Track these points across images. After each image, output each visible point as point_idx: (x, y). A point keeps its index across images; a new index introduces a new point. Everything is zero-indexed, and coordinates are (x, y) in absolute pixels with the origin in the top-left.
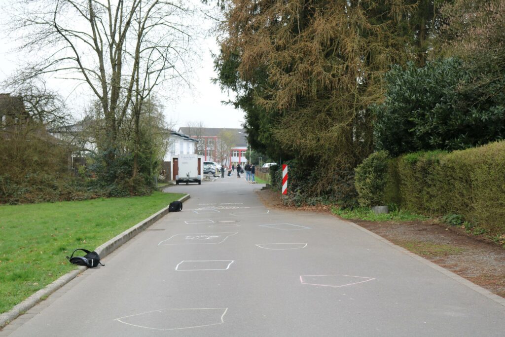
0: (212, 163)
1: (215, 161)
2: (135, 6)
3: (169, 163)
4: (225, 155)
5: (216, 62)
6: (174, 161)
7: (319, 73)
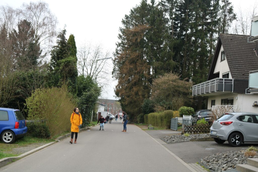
0: (111, 115)
1: (112, 114)
2: (94, 72)
3: (97, 114)
4: (116, 112)
5: (115, 90)
6: (99, 113)
7: (134, 98)
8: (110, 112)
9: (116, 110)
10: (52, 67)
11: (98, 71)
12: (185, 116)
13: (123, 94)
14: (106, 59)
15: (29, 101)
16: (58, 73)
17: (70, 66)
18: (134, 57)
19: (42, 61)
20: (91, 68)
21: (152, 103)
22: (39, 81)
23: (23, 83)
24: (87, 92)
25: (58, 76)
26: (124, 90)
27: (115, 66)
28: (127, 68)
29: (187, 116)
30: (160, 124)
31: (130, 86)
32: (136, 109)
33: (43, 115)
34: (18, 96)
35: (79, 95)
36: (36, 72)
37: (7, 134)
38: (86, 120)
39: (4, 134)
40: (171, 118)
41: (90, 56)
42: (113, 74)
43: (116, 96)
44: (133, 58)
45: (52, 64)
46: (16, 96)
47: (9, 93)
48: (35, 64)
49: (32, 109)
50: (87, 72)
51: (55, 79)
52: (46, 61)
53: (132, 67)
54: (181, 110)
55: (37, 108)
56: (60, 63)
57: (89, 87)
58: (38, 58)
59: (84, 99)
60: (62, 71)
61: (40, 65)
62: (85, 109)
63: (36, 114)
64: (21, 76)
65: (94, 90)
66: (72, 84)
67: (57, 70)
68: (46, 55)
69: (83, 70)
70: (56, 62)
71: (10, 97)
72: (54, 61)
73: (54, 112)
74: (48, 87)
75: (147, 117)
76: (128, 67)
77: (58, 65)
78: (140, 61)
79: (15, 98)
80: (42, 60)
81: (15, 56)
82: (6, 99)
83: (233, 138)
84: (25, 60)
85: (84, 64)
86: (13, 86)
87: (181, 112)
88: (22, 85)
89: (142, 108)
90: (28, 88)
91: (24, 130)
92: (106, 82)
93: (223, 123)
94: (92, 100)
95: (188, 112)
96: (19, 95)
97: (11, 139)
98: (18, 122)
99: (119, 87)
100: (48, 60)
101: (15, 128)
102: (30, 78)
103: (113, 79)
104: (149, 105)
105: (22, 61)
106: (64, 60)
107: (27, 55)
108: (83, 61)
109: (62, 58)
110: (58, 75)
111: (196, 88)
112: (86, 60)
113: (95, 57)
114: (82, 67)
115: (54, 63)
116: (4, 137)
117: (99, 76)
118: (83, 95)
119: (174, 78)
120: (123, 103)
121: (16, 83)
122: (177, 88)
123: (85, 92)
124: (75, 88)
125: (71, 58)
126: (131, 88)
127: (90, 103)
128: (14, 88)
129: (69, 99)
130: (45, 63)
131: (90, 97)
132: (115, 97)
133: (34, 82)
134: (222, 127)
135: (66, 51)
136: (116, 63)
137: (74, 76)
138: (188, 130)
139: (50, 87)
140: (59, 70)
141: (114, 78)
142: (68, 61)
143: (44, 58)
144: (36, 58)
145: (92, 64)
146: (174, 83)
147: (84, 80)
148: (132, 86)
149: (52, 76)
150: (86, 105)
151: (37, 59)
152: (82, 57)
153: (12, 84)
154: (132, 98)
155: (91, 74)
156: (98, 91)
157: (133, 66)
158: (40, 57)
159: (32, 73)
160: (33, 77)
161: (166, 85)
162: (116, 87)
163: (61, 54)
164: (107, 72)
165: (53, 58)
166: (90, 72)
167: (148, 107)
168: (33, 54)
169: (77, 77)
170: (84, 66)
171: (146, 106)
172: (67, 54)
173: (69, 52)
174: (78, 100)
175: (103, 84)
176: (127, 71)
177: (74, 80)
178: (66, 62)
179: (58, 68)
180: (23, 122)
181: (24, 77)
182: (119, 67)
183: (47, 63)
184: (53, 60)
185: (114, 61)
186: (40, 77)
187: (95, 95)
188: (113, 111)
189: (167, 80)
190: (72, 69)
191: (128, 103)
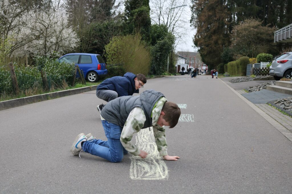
2: (171, 22)
3: (176, 67)
4: (199, 66)
5: (193, 40)
6: (178, 66)
7: (213, 47)
8: (192, 65)
9: (199, 64)
10: (127, 17)
11: (176, 19)
12: (263, 63)
13: (202, 43)
14: (184, 6)
15: (107, 48)
16: (132, 22)
17: (143, 15)
18: (213, 2)
19: (116, 12)
20: (167, 17)
21: (231, 52)
22: (115, 31)
23: (100, 33)
24: (161, 40)
25: (132, 26)
26: (203, 39)
27: (193, 14)
28: (205, 16)
29: (265, 63)
30: (237, 72)
31: (209, 35)
32: (216, 59)
33: (120, 59)
34: (95, 47)
35: (153, 43)
36: (111, 23)
37: (91, 74)
38: (161, 68)
39: (89, 75)
40: (246, 65)
41: (166, 4)
42: (191, 22)
43: (195, 46)
44: (211, 5)
45: (126, 14)
46: (94, 47)
47: (87, 44)
48: (109, 15)
49: (110, 54)
50: (164, 22)
51: (130, 28)
52: (120, 12)
53: (210, 13)
54: (259, 57)
55: (115, 54)
56: (134, 13)
57: (162, 36)
58: (112, 8)
59: (158, 47)
60: (135, 20)
61: (114, 16)
62: (159, 56)
63: (114, 59)
64: (97, 27)
65: (168, 38)
66: (145, 33)
67: (131, 20)
68: (120, 5)
69: (159, 19)
70: (129, 12)
71: (88, 48)
72: (128, 12)
73: (130, 56)
74: (123, 35)
75: (227, 67)
76: (207, 14)
77: (132, 15)
78: (219, 7)
79: (93, 48)
80: (116, 10)
81: (88, 7)
82: (85, 50)
83: (288, 75)
84: (99, 11)
85: (161, 13)
86: (90, 37)
87: (258, 59)
88: (99, 36)
89: (222, 58)
90: (105, 38)
91: (105, 72)
92: (184, 32)
93: (279, 62)
94: (166, 47)
95: (267, 58)
96: (96, 45)
97: (95, 79)
98: (100, 65)
99: (198, 36)
100: (122, 11)
101: (98, 69)
102: (106, 29)
103: (191, 28)
104: (229, 54)
105: (97, 12)
106: (137, 10)
107: (101, 6)
108: (159, 9)
109: (135, 8)
110: (132, 24)
111: (278, 34)
112: (162, 8)
113: (171, 5)
114: (158, 16)
115: (128, 13)
116: (89, 77)
117: (176, 26)
118: (157, 44)
119: (256, 24)
120: (202, 53)
121: (93, 34)
122: (259, 35)
123: (159, 40)
124: (148, 36)
125: (144, 8)
126: (210, 37)
127: (164, 51)
128: (92, 39)
129: (143, 47)
130: (119, 14)
131: (164, 45)
132: (193, 47)
133: (110, 32)
134: (278, 65)
135: (139, 1)
136: (194, 10)
137: (147, 24)
138: (257, 73)
139: (125, 35)
140: (133, 20)
141: (193, 27)
142: (141, 10)
143: (117, 8)
144: (110, 8)
145: (168, 12)
146: (256, 30)
147: (158, 28)
148: (211, 35)
149: (126, 26)
150: (160, 53)
151: (111, 10)
152: (157, 5)
153: (89, 35)
154: (211, 47)
155: (168, 23)
156: (172, 39)
157: (212, 13)
158: (113, 7)
159: (107, 24)
160: (108, 28)
161: (247, 32)
162: (195, 36)
163: (134, 4)
164: (185, 20)
165: (127, 8)
166: (167, 22)
167: (228, 56)
168: (107, 5)
169: (150, 26)
170: (160, 15)
171: (226, 55)
172: (140, 4)
173: (141, 1)
174: (152, 48)
175: (181, 34)
176: (205, 19)
177: (148, 29)
178: (139, 11)
179: (132, 18)
180: (104, 65)
181: (100, 28)
182: (197, 15)
183: (121, 14)
184: (127, 10)
185: (192, 8)
186: (115, 28)
187: (169, 43)
188: (195, 65)
189: (247, 26)
190: (145, 18)
191: (207, 53)
